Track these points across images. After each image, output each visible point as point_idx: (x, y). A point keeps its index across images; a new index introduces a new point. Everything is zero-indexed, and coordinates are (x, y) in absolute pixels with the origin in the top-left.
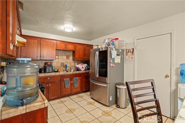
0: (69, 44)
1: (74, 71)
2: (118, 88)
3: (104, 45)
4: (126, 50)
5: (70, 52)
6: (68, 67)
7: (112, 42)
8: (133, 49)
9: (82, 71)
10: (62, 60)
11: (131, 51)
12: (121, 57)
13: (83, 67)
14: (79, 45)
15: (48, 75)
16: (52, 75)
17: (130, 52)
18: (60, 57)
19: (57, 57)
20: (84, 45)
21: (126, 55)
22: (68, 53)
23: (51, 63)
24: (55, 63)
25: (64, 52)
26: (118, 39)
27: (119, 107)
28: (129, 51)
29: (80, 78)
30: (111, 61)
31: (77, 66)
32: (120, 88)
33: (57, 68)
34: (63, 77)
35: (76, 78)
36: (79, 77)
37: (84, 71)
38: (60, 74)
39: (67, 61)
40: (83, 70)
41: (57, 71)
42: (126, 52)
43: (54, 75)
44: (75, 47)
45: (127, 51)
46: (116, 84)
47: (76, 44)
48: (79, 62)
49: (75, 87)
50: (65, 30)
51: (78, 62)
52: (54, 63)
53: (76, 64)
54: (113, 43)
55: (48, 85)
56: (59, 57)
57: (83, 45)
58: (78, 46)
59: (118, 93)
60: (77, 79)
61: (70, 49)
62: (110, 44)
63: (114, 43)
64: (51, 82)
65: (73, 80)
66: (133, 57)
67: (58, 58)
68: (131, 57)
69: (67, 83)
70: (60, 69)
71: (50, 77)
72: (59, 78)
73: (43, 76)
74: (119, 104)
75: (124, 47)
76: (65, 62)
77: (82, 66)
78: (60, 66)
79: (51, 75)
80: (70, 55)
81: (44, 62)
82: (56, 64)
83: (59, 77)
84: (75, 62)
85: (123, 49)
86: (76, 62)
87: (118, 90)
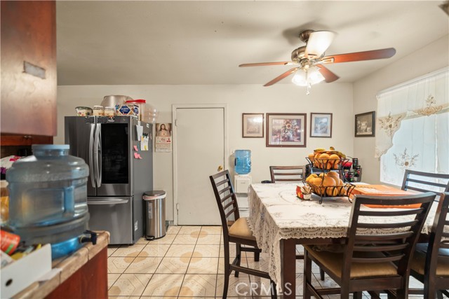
2: (150, 201)
4: (157, 125)
7: (134, 107)
8: (170, 125)
11: (167, 128)
12: (150, 139)
17: (165, 129)
21: (156, 135)
26: (144, 101)
27: (154, 239)
28: (163, 127)
30: (135, 147)
32: (154, 200)
42: (156, 129)
45: (159, 128)
46: (144, 194)
54: (136, 108)
59: (150, 212)
62: (129, 110)
63: (138, 108)
66: (171, 140)
68: (167, 139)
74: (151, 234)
75: (154, 119)
85: (152, 122)
87: (150, 205)
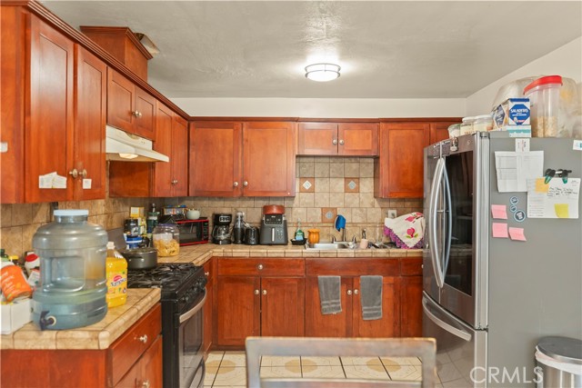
0: (349, 129)
1: (370, 245)
3: (482, 120)
5: (362, 160)
6: (354, 225)
7: (513, 104)
9: (406, 247)
10: (326, 196)
13: (411, 233)
14: (396, 126)
15: (259, 255)
16: (273, 255)
18: (319, 185)
19: (307, 185)
20: (425, 126)
22: (355, 166)
23: (282, 208)
24: (300, 210)
25: (336, 165)
29: (391, 279)
30: (499, 209)
31: (389, 223)
33: (304, 229)
34: (315, 267)
35: (371, 279)
36: (388, 273)
37: (416, 247)
38: (305, 255)
39: (349, 200)
40: (411, 242)
41: (302, 243)
43: (282, 255)
44: (377, 141)
47: (382, 125)
48: (408, 204)
49: (368, 315)
50: (310, 76)
51: (400, 205)
52: (295, 210)
53: (390, 212)
54: (523, 107)
55: (257, 291)
56: (314, 186)
57: (420, 125)
58: (393, 134)
60: (375, 284)
61: (355, 151)
62: (504, 114)
63: (527, 104)
64: (269, 281)
65: (355, 283)
67: (312, 190)
69: (330, 292)
70: (318, 233)
71: (268, 262)
72: (299, 270)
73: (243, 255)
76: (342, 204)
77: (411, 225)
78: (320, 221)
79: (269, 255)
80: (362, 175)
81: (262, 203)
82: (303, 211)
83: (299, 267)
84: (386, 204)
86: (392, 204)
